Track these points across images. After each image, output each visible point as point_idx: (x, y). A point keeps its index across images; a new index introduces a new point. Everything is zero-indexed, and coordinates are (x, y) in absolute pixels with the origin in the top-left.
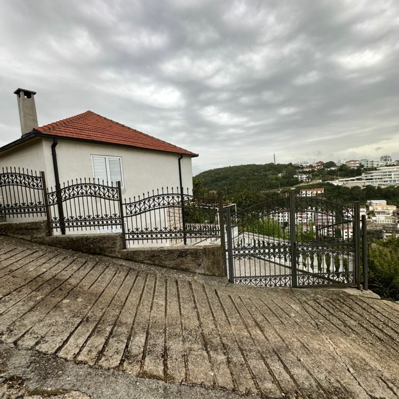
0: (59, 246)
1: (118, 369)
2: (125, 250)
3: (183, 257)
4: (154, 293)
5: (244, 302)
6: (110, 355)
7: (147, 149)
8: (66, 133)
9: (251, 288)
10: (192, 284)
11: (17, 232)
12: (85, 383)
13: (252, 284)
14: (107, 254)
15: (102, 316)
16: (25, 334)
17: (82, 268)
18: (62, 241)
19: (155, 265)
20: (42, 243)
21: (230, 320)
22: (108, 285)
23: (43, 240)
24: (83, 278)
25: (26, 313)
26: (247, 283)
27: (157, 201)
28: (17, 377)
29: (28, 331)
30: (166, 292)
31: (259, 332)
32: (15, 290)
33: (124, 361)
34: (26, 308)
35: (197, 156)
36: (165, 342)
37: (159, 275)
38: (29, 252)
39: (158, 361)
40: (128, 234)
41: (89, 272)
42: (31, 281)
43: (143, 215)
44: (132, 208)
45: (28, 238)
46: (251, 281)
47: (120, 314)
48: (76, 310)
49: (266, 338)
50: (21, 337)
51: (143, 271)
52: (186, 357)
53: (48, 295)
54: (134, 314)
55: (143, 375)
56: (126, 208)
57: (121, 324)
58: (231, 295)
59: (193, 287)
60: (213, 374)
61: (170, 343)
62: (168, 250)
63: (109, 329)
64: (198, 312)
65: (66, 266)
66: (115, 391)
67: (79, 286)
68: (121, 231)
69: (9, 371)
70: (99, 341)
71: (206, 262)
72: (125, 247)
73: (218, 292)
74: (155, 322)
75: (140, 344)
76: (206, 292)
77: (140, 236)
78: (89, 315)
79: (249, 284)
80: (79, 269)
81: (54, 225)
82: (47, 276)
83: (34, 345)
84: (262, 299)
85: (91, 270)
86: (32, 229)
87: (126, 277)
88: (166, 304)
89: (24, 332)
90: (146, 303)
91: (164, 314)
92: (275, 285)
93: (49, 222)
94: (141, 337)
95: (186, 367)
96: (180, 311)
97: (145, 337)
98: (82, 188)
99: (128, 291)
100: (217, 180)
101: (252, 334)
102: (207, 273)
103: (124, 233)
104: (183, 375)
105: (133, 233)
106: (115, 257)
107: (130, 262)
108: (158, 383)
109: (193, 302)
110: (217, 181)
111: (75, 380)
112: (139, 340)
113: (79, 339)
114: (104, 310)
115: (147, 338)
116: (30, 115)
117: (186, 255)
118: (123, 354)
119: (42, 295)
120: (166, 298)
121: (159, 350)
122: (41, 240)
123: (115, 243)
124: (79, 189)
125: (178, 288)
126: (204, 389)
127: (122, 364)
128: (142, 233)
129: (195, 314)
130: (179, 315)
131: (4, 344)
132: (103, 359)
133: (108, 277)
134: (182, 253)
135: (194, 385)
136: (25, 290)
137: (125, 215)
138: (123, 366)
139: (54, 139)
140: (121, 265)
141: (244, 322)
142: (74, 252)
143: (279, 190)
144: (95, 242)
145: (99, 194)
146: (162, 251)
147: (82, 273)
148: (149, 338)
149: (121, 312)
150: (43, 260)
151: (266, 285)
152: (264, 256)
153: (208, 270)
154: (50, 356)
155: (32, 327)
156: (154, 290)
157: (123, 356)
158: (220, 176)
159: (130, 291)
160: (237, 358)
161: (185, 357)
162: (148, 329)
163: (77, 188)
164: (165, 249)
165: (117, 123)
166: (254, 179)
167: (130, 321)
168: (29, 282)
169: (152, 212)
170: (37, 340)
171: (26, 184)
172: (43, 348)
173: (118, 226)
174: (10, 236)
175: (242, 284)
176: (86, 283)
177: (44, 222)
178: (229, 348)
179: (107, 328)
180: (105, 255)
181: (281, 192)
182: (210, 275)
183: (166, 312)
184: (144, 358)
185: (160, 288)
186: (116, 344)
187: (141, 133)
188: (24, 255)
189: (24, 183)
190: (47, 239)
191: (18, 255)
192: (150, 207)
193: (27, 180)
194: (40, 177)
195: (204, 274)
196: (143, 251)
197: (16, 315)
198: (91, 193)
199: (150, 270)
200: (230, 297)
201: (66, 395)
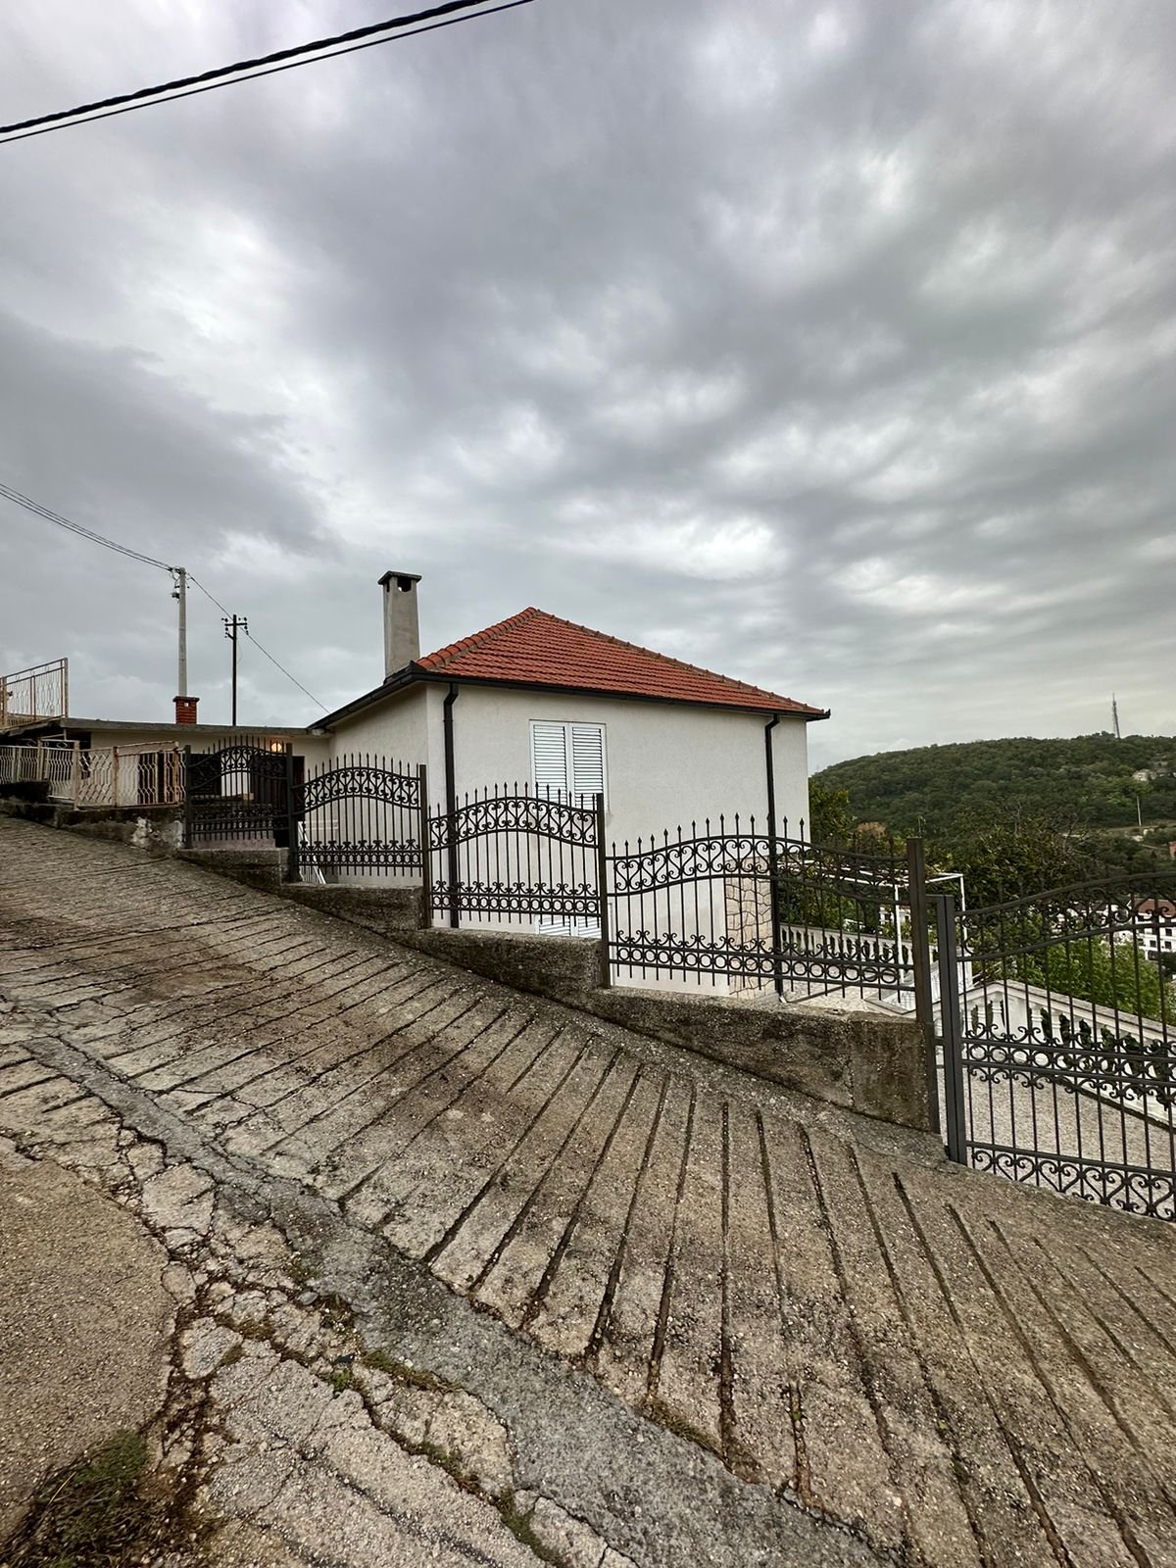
0: (443, 956)
1: (584, 1365)
2: (606, 992)
3: (779, 1038)
4: (688, 1141)
5: (1013, 1248)
6: (563, 1311)
7: (674, 699)
8: (478, 668)
9: (1038, 1197)
10: (812, 1138)
11: (358, 910)
12: (496, 1379)
13: (1044, 1184)
14: (557, 996)
15: (543, 1180)
16: (361, 1183)
17: (494, 1027)
18: (451, 945)
19: (690, 1050)
20: (407, 945)
21: (958, 1306)
22: (558, 1088)
23: (410, 936)
24: (497, 1057)
25: (366, 1127)
26: (1021, 1174)
27: (705, 855)
28: (341, 1299)
29: (368, 1178)
30: (726, 1147)
31: (1091, 1394)
32: (347, 1060)
33: (600, 1343)
34: (366, 1113)
35: (827, 715)
36: (725, 1322)
37: (702, 1085)
38: (380, 964)
39: (701, 1379)
40: (617, 944)
41: (511, 1041)
42: (382, 1041)
43: (661, 893)
44: (632, 871)
45: (381, 927)
46: (1037, 1169)
47: (589, 1186)
48: (478, 1147)
49: (1122, 1425)
50: (353, 1190)
51: (654, 1063)
52: (795, 1398)
53: (415, 1088)
54: (629, 1197)
55: (656, 1413)
56: (616, 869)
57: (594, 1221)
58: (956, 1206)
59: (815, 1149)
60: (898, 1502)
61: (739, 1330)
62: (734, 1011)
63: (559, 1225)
64: (833, 1243)
65: (458, 1014)
66: (573, 1436)
67: (485, 1078)
68: (597, 934)
69: (326, 1279)
70: (532, 1257)
71: (858, 1069)
72: (606, 984)
73: (906, 1184)
74: (692, 1242)
75: (646, 1303)
76: (859, 1176)
77: (650, 956)
78: (508, 1168)
79: (1032, 1180)
80: (486, 1029)
81: (437, 901)
82: (416, 1036)
83: (380, 1222)
84: (1094, 1256)
85: (516, 1036)
86: (389, 906)
87: (607, 1072)
88: (726, 1188)
89: (361, 1176)
90: (663, 1168)
91: (720, 1219)
92: (1151, 1209)
93: (426, 891)
94: (649, 1278)
95: (796, 1438)
96: (773, 1225)
97: (660, 1284)
98: (506, 809)
99: (612, 1120)
100: (888, 790)
101: (1057, 1390)
102: (863, 1106)
103: (605, 942)
104: (788, 1462)
105: (630, 943)
106: (577, 1008)
107: (619, 1031)
108: (703, 1461)
109: (816, 1203)
110: (888, 792)
111: (469, 1360)
112: (642, 1289)
113: (482, 1234)
114: (546, 1165)
115: (666, 1287)
116: (405, 630)
117: (791, 1035)
118: (598, 1320)
119: (401, 1086)
120: (725, 1165)
121: (705, 1340)
122: (406, 937)
123: (579, 968)
124: (500, 811)
125: (762, 1140)
126: (865, 1551)
127: (595, 1353)
128: (656, 945)
129: (822, 1246)
130: (769, 1237)
131: (320, 1200)
132: (542, 1318)
133: (560, 1065)
134: (778, 1028)
135: (826, 1519)
136: (369, 1065)
137: (611, 889)
138: (597, 1360)
139: (451, 683)
140: (594, 1034)
141: (1016, 1327)
142: (478, 979)
143: (1137, 832)
144: (529, 958)
145: (548, 826)
146: (714, 1010)
147: (495, 1040)
148: (672, 1291)
149: (591, 1180)
150: (407, 990)
151: (1105, 1200)
152: (1098, 1086)
153: (868, 1099)
154: (414, 1265)
155: (377, 1169)
156: (688, 1132)
157: (596, 1326)
158: (901, 776)
159: (618, 1121)
160: (994, 1470)
161: (792, 1395)
162: (669, 1257)
163: (496, 807)
164: (724, 1005)
165: (597, 634)
166: (1029, 791)
167: (617, 1215)
168: (376, 1045)
169: (689, 887)
170: (386, 1210)
171: (386, 795)
172: (400, 1234)
173: (589, 919)
174: (344, 920)
175: (999, 1173)
176: (504, 1072)
177: (416, 890)
178: (960, 1420)
179: (554, 1222)
180: (552, 999)
181: (1146, 839)
182: (873, 1118)
183: (725, 1214)
184: (658, 1352)
185: (706, 1130)
186: (579, 1282)
187: (659, 656)
188: (370, 971)
189: (383, 791)
190: (420, 934)
191: (357, 969)
192: (681, 871)
193: (389, 784)
194: (417, 779)
195: (851, 1109)
196: (655, 1002)
197: (347, 1127)
198: (527, 824)
199: (676, 1063)
200: (953, 1212)
201: (447, 1398)
